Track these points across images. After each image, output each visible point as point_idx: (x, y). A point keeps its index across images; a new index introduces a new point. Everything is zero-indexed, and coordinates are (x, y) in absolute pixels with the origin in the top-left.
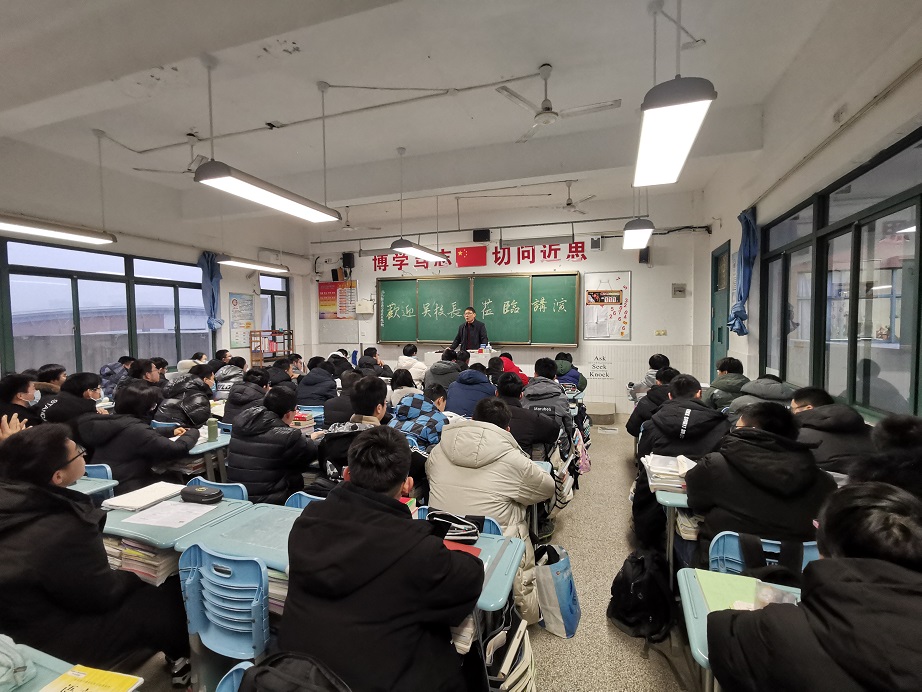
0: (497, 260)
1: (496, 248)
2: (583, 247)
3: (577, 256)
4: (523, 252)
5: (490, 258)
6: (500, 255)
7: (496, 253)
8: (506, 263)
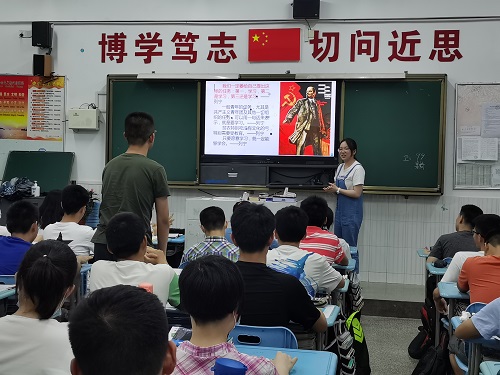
0: (316, 52)
1: (316, 33)
2: (456, 39)
3: (448, 52)
4: (361, 42)
5: (306, 49)
6: (323, 45)
7: (316, 41)
8: (331, 60)
